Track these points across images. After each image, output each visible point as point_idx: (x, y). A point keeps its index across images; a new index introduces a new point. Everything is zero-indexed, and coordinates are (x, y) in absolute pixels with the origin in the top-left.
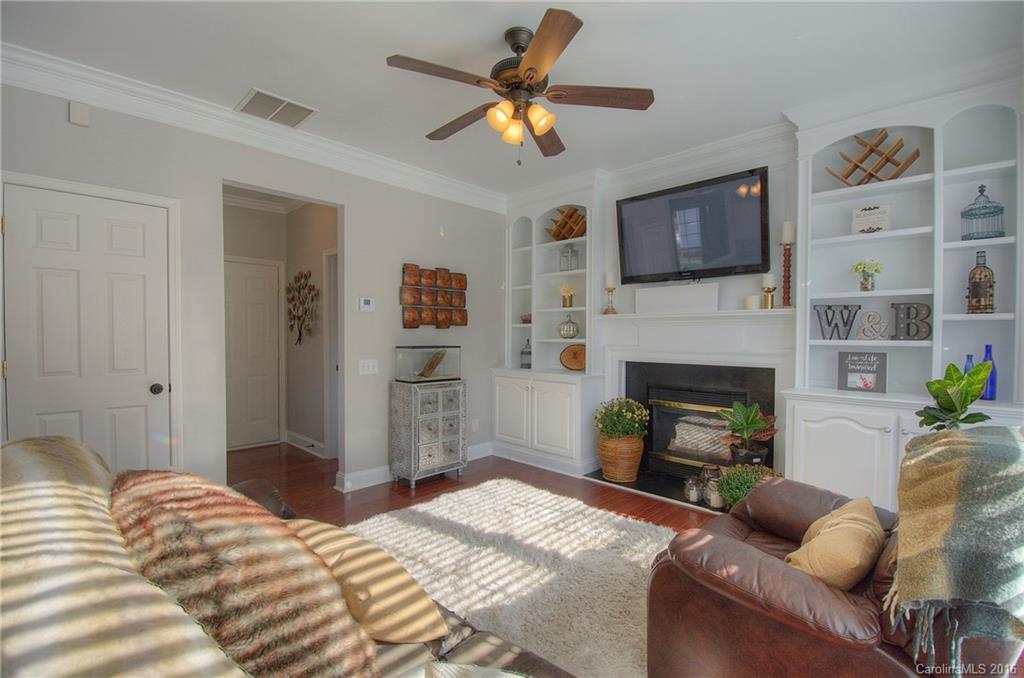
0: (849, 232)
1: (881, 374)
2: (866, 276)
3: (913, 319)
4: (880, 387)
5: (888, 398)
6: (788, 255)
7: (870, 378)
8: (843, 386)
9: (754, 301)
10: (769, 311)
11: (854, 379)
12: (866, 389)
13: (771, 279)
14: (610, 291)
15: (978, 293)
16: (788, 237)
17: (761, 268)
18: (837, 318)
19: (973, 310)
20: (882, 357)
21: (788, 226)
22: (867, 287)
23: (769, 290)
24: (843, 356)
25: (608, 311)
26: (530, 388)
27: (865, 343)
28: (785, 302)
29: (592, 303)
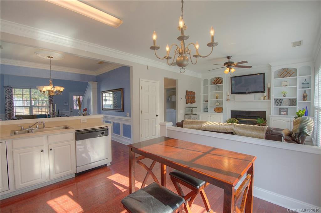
0: (281, 86)
1: (287, 112)
2: (284, 94)
3: (293, 102)
6: (269, 90)
7: (285, 113)
8: (280, 114)
9: (262, 98)
10: (265, 100)
11: (282, 113)
12: (285, 115)
13: (265, 94)
14: (228, 95)
15: (305, 98)
16: (269, 86)
17: (263, 92)
18: (279, 102)
19: (304, 100)
20: (287, 109)
21: (269, 84)
22: (284, 96)
23: (265, 96)
24: (280, 109)
25: (228, 100)
26: (210, 116)
27: (284, 106)
28: (268, 99)
29: (224, 98)
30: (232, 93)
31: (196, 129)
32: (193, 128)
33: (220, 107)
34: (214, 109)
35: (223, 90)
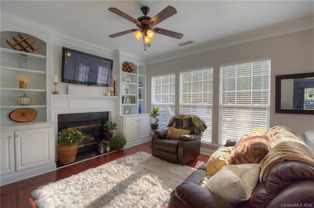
1: (130, 110)
2: (127, 91)
3: (133, 100)
4: (130, 113)
5: (134, 115)
6: (114, 83)
9: (109, 94)
10: (112, 97)
13: (111, 89)
14: (55, 84)
15: (140, 96)
16: (115, 79)
20: (130, 107)
21: (115, 77)
22: (127, 93)
23: (112, 92)
24: (125, 107)
25: (55, 93)
26: (12, 135)
27: (127, 104)
28: (115, 95)
29: (49, 88)
30: (63, 80)
33: (28, 109)
34: (10, 115)
35: (45, 71)
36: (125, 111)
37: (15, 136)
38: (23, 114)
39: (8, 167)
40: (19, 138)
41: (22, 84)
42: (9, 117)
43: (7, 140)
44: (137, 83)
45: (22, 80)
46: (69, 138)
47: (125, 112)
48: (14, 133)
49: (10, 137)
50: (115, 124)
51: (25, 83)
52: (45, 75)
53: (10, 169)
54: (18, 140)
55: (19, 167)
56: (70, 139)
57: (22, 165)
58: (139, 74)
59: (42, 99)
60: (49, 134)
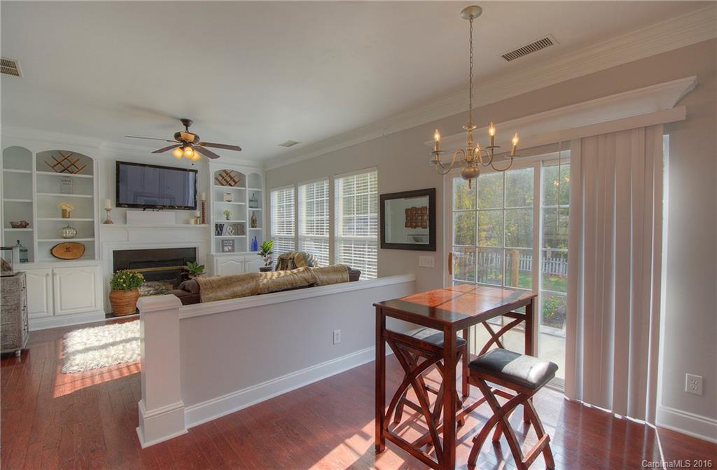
0: (222, 201)
1: (233, 246)
2: (228, 215)
3: (239, 229)
4: (233, 250)
5: (236, 253)
6: (203, 204)
7: (230, 248)
8: (223, 251)
9: (193, 221)
10: (198, 225)
11: (226, 249)
12: (229, 251)
13: (198, 213)
14: (108, 210)
15: (254, 223)
16: (204, 199)
17: (194, 208)
18: (219, 229)
19: (253, 227)
20: (233, 241)
21: (204, 194)
22: (227, 219)
23: (198, 217)
24: (223, 241)
25: (107, 222)
26: (51, 274)
27: (229, 237)
28: (203, 222)
29: (98, 217)
30: (119, 205)
31: (243, 295)
32: (235, 296)
33: (74, 243)
34: (51, 250)
35: (93, 194)
36: (223, 246)
37: (54, 275)
38: (68, 250)
39: (45, 310)
40: (58, 276)
41: (64, 214)
42: (52, 253)
43: (44, 279)
44: (245, 202)
45: (64, 207)
46: (122, 281)
47: (223, 248)
48: (53, 270)
49: (47, 275)
50: (203, 267)
51: (68, 211)
52: (92, 199)
53: (48, 312)
54: (57, 278)
55: (58, 311)
56: (124, 282)
57: (61, 309)
58: (249, 187)
59: (90, 230)
60: (95, 274)
